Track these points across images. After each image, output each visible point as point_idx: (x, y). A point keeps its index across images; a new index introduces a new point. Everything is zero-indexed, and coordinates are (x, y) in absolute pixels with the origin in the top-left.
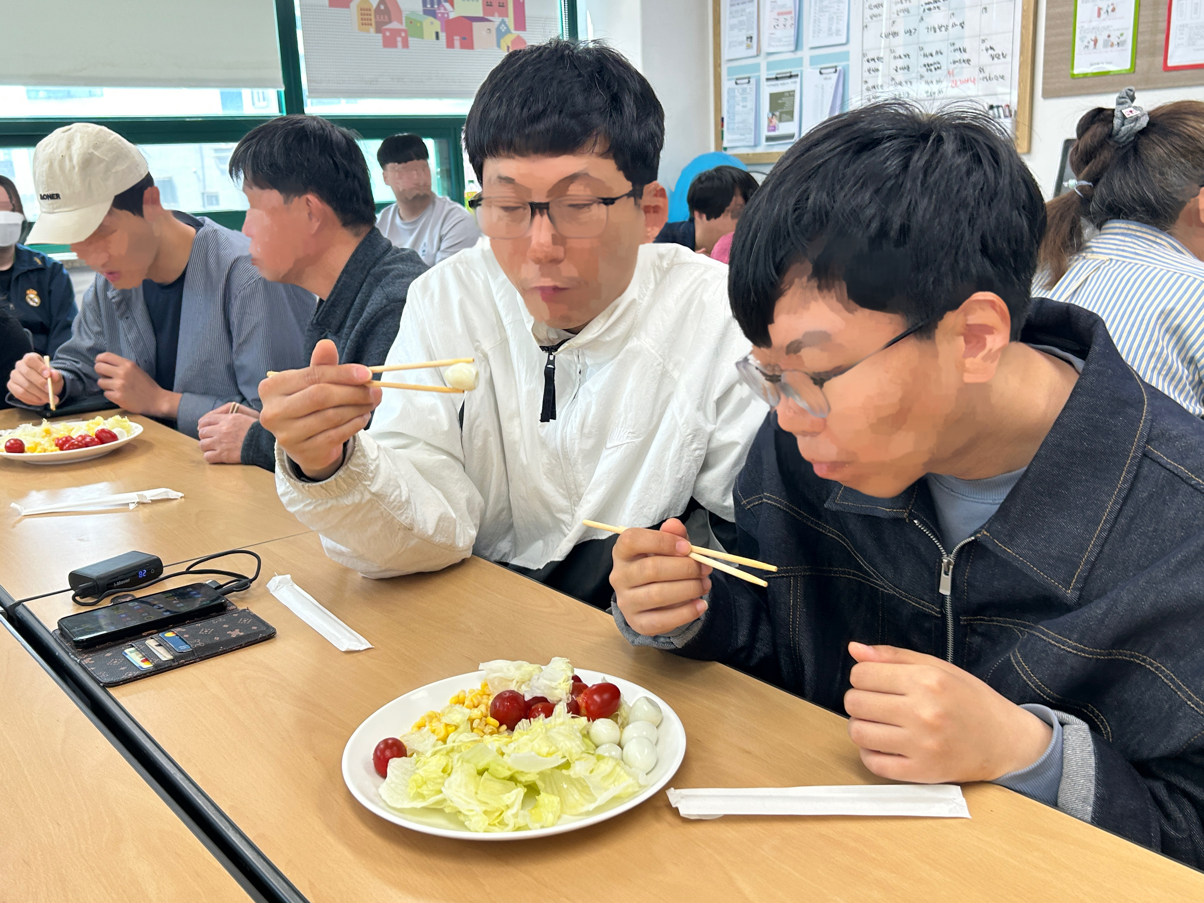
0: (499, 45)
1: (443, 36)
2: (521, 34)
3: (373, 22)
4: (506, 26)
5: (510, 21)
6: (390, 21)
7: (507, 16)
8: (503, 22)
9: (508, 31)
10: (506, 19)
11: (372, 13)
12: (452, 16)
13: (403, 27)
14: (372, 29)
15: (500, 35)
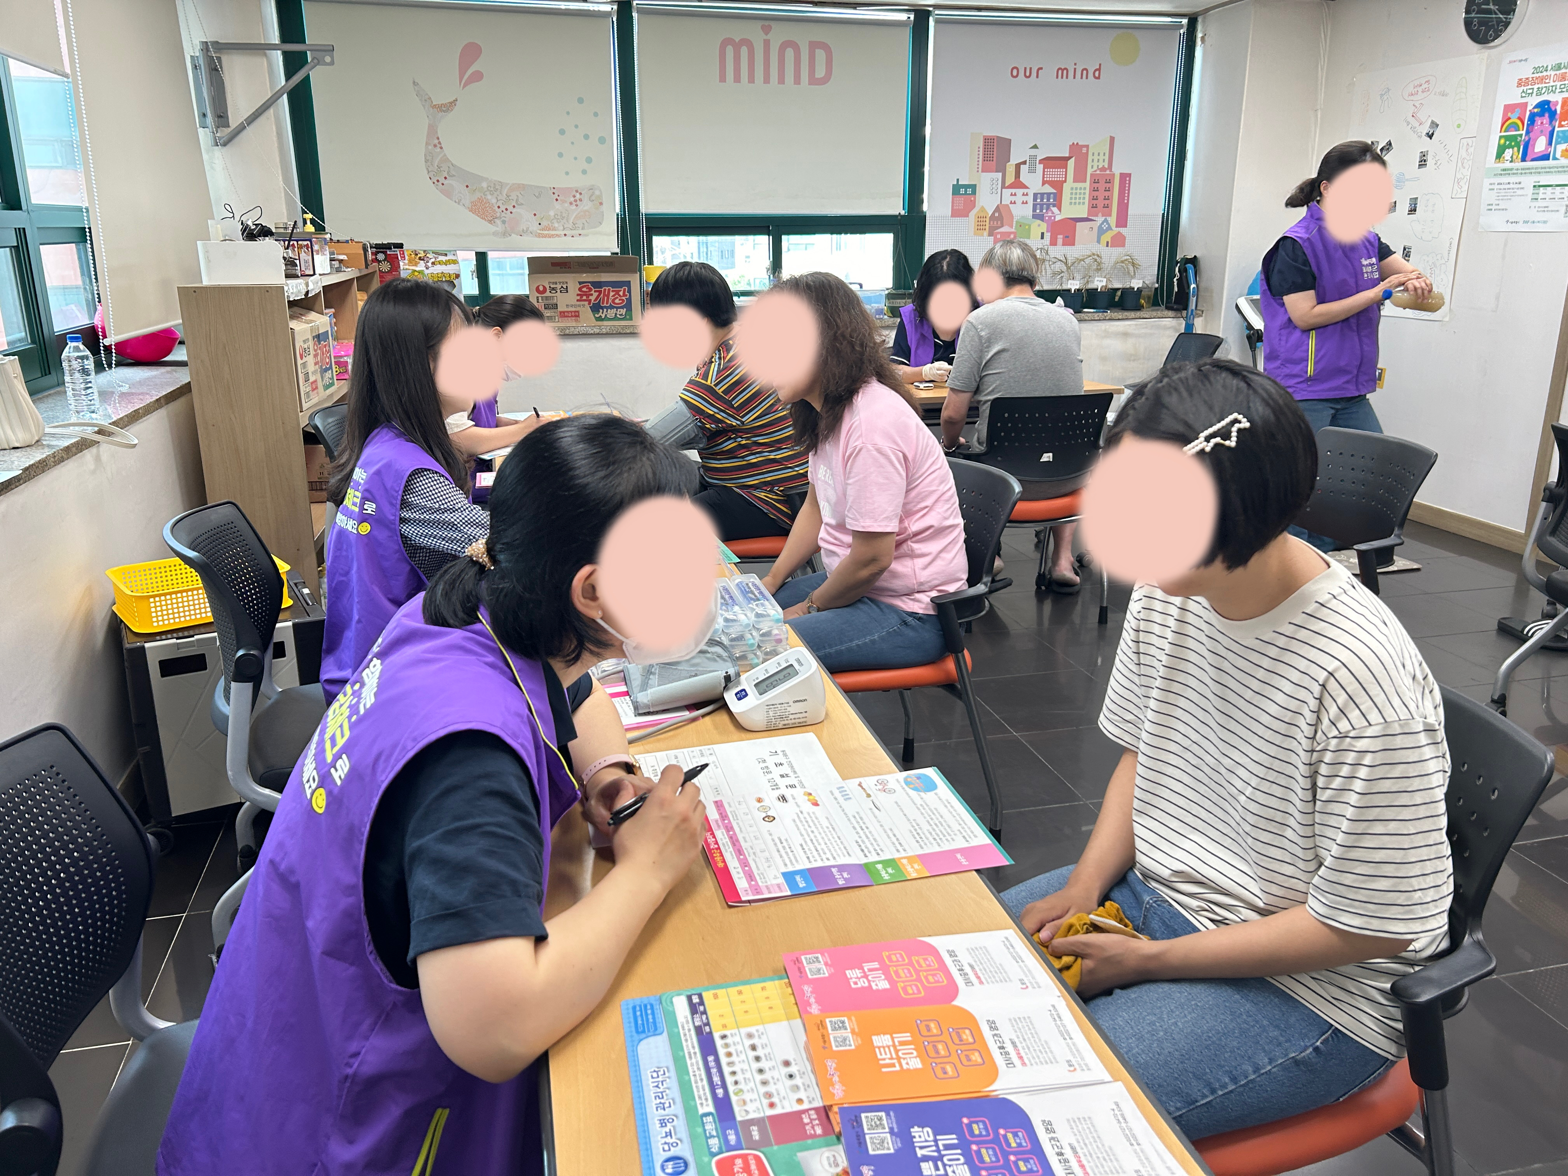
0: (1099, 241)
1: (1047, 236)
2: (1121, 230)
3: (987, 227)
4: (1108, 223)
5: (1112, 220)
6: (1002, 226)
7: (1110, 215)
8: (1106, 221)
9: (1110, 228)
10: (1109, 219)
11: (988, 220)
12: (1058, 218)
13: (1013, 230)
14: (986, 233)
15: (1101, 232)
